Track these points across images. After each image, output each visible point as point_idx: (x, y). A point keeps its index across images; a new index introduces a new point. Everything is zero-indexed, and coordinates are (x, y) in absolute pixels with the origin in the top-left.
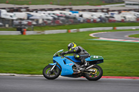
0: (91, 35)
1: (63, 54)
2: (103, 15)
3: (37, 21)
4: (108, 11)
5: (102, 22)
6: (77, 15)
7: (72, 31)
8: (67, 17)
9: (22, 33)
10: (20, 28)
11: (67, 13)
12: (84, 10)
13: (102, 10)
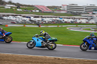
0: (67, 28)
1: (37, 36)
2: (72, 20)
3: (45, 22)
4: (75, 19)
5: (72, 23)
6: (62, 20)
7: (60, 26)
8: (58, 21)
9: (39, 26)
10: (38, 24)
11: (58, 19)
12: (65, 18)
13: (72, 18)
